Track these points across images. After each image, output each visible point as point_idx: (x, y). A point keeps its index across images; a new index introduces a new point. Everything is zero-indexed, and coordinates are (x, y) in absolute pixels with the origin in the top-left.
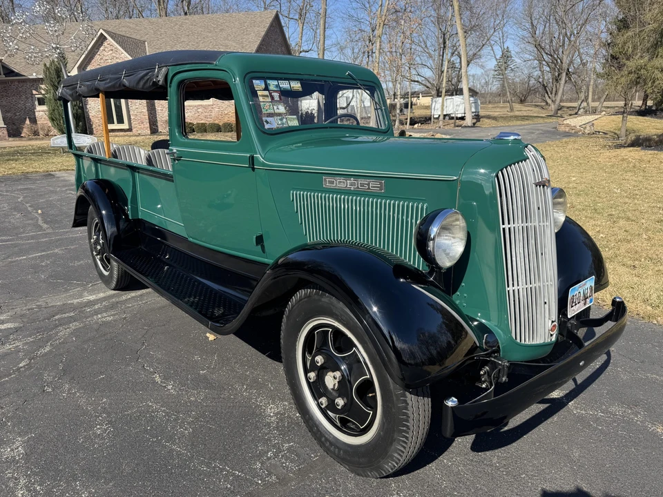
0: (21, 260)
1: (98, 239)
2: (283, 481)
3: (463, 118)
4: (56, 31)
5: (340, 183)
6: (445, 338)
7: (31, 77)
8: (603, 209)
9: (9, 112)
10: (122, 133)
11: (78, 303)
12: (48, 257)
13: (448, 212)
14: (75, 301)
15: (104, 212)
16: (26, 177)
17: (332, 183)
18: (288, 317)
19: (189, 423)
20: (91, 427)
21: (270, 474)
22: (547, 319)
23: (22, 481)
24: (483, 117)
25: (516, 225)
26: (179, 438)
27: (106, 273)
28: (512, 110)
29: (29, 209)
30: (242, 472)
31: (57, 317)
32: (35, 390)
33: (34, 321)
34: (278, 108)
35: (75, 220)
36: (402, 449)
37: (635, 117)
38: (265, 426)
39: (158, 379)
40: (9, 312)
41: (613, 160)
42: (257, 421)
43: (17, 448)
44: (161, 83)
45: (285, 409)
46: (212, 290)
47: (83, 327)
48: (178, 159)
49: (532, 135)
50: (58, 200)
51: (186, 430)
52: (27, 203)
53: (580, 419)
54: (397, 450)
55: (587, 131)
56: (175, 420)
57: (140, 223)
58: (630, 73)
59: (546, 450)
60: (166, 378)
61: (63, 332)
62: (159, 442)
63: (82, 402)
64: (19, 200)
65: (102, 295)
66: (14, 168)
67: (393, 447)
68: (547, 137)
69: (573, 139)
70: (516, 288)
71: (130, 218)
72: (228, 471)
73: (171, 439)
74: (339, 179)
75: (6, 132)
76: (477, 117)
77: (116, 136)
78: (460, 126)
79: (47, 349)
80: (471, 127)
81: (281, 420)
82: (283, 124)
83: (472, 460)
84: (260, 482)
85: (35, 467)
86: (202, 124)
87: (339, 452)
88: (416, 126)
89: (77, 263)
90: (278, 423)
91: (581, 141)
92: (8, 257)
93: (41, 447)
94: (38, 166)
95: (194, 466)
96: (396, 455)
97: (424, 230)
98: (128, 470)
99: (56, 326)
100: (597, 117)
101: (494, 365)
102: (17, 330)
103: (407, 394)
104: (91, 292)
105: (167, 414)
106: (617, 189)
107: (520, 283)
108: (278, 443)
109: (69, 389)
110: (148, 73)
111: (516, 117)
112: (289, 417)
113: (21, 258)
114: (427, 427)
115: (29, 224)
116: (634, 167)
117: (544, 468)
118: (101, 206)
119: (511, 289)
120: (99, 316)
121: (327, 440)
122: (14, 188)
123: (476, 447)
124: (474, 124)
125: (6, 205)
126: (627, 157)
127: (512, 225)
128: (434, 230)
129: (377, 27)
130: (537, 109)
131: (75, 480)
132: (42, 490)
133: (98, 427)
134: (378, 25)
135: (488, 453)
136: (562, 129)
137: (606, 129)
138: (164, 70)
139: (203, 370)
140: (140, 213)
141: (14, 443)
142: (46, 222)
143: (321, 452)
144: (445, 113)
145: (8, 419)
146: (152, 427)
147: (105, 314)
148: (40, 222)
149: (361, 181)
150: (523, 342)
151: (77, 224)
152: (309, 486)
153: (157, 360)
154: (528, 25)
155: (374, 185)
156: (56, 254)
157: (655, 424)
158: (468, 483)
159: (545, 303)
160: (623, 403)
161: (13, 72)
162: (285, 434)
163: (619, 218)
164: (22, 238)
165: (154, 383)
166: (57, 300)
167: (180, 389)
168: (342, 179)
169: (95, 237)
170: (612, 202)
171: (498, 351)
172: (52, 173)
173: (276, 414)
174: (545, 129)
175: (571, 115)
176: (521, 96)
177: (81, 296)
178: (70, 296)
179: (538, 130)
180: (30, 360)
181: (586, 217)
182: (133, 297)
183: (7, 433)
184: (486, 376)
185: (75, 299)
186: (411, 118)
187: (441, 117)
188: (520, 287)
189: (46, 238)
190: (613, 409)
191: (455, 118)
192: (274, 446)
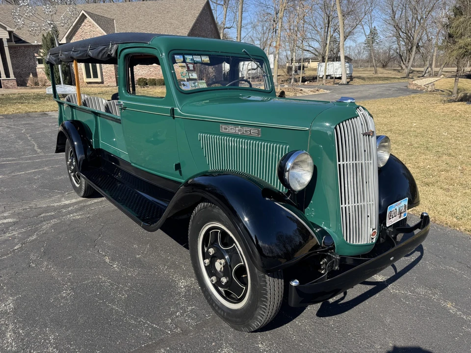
0: (20, 175)
1: (72, 161)
2: (185, 332)
3: (340, 78)
4: (50, 12)
5: (231, 130)
6: (298, 239)
7: (33, 44)
8: (432, 147)
9: (17, 68)
10: (96, 85)
11: (57, 205)
12: (39, 172)
13: (299, 153)
14: (56, 204)
15: (76, 143)
16: (28, 115)
17: (226, 129)
18: (192, 221)
19: (125, 291)
20: (60, 292)
21: (176, 327)
22: (369, 227)
23: (11, 327)
24: (354, 78)
25: (348, 162)
26: (118, 301)
27: (78, 186)
28: (376, 72)
29: (29, 138)
30: (158, 325)
31: (42, 215)
32: (24, 265)
33: (27, 217)
34: (192, 75)
35: (57, 148)
36: (263, 313)
37: (465, 79)
38: (177, 294)
39: (107, 260)
40: (10, 211)
41: (446, 111)
42: (172, 291)
43: (10, 304)
44: (113, 55)
45: (191, 283)
46: (147, 199)
47: (60, 223)
48: (124, 108)
49: (389, 91)
50: (49, 132)
51: (123, 295)
52: (28, 134)
53: (394, 296)
54: (259, 314)
55: (429, 89)
56: (117, 288)
57: (100, 151)
58: (460, 48)
59: (367, 317)
60: (113, 260)
61: (45, 226)
62: (104, 303)
63: (55, 274)
64: (22, 132)
65: (74, 201)
66: (20, 109)
67: (257, 312)
68: (399, 93)
69: (418, 95)
70: (347, 205)
71: (94, 148)
72: (149, 324)
73: (112, 301)
74: (231, 127)
75: (15, 83)
76: (351, 78)
77: (92, 87)
78: (338, 84)
79: (34, 237)
80: (346, 84)
81: (188, 291)
82: (195, 86)
83: (316, 322)
84: (169, 332)
85: (20, 317)
86: (153, 79)
87: (224, 314)
88: (306, 83)
89: (59, 178)
90: (186, 292)
91: (424, 96)
92: (12, 172)
93: (25, 304)
94: (37, 108)
95: (126, 320)
96: (259, 317)
97: (283, 165)
98: (81, 321)
99: (42, 222)
100: (437, 79)
101: (330, 258)
102: (15, 223)
103: (266, 276)
104: (67, 198)
105: (111, 284)
106: (445, 133)
107: (350, 202)
108: (184, 306)
109: (47, 265)
110: (105, 48)
111: (380, 78)
112: (194, 289)
113: (21, 173)
114: (280, 299)
115: (28, 149)
116: (460, 117)
117: (364, 329)
118: (74, 139)
119: (343, 206)
120: (71, 215)
121: (216, 305)
122: (19, 123)
123: (321, 313)
124: (348, 82)
125: (13, 135)
126: (456, 109)
127: (345, 163)
128: (289, 165)
129: (280, 11)
130: (395, 72)
131: (46, 327)
132: (24, 333)
133: (64, 291)
134: (280, 10)
135: (327, 318)
136: (411, 87)
137: (443, 88)
138: (115, 46)
139: (139, 255)
140: (100, 145)
141: (7, 301)
142: (39, 148)
143: (213, 313)
144: (327, 74)
145: (5, 284)
146: (100, 293)
147: (75, 214)
148: (36, 148)
149: (245, 128)
150: (352, 243)
151: (58, 150)
152: (202, 336)
153: (108, 247)
154: (390, 11)
155: (254, 132)
156: (45, 171)
157: (446, 302)
158: (311, 338)
159: (368, 216)
160: (426, 286)
161: (21, 40)
162: (190, 300)
163: (443, 154)
164: (22, 159)
165: (105, 262)
166: (43, 204)
167: (122, 268)
168: (232, 127)
169: (70, 160)
170: (440, 142)
171: (333, 248)
172: (46, 112)
173: (185, 287)
174: (398, 87)
175: (419, 77)
176: (383, 63)
177: (60, 201)
178: (53, 201)
179: (394, 87)
180: (22, 244)
181: (420, 153)
182: (96, 203)
183: (3, 294)
184: (324, 265)
185: (56, 203)
186: (303, 77)
187: (324, 77)
188: (350, 205)
189: (39, 159)
190: (418, 290)
191: (334, 78)
192: (181, 308)
